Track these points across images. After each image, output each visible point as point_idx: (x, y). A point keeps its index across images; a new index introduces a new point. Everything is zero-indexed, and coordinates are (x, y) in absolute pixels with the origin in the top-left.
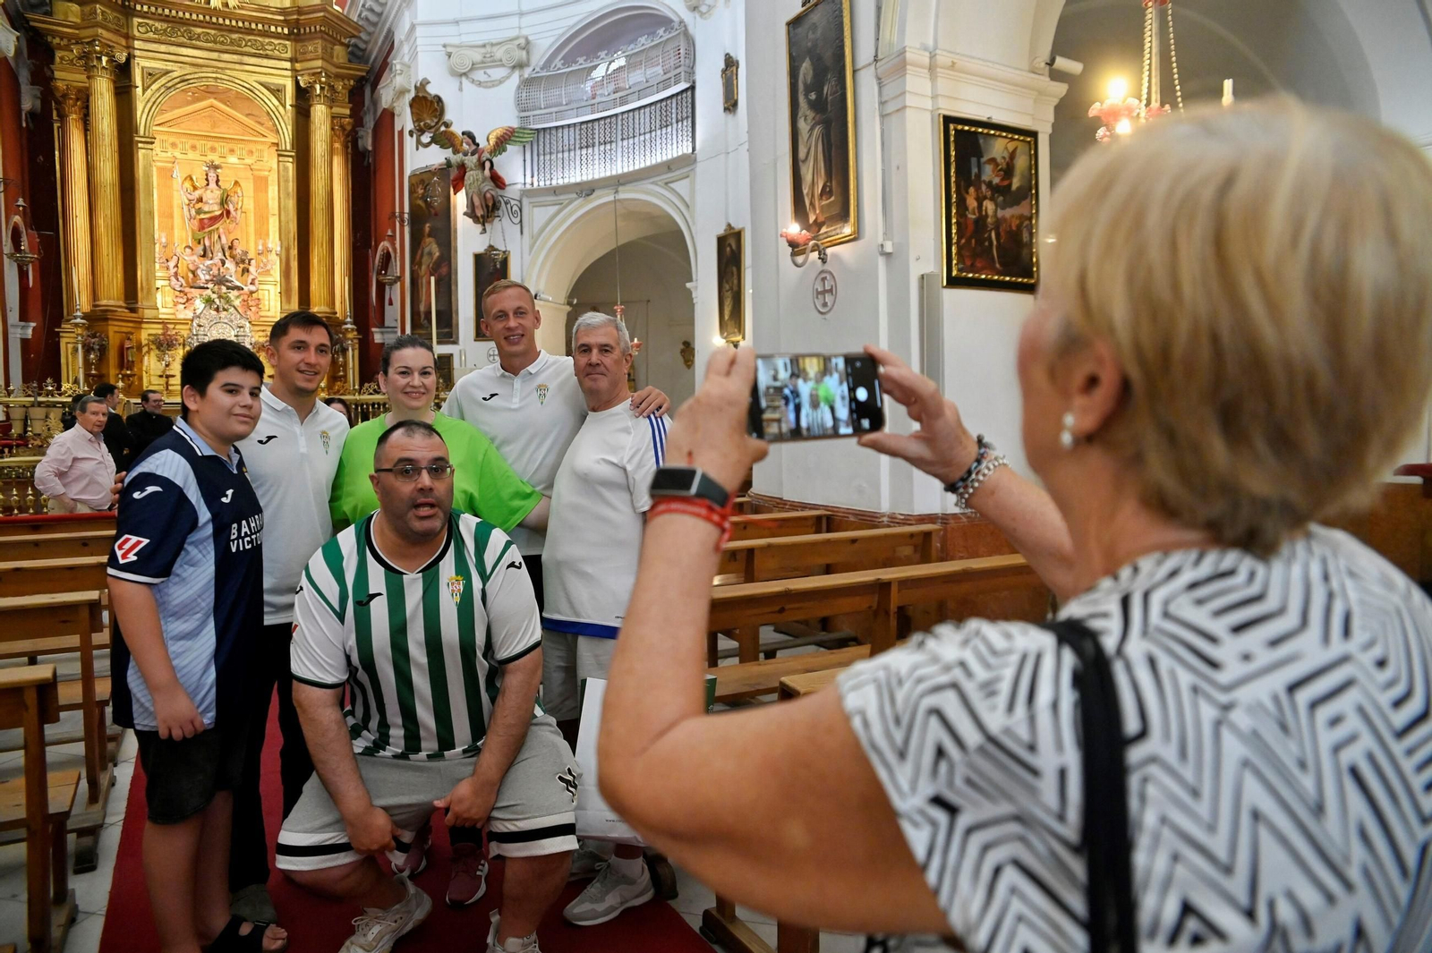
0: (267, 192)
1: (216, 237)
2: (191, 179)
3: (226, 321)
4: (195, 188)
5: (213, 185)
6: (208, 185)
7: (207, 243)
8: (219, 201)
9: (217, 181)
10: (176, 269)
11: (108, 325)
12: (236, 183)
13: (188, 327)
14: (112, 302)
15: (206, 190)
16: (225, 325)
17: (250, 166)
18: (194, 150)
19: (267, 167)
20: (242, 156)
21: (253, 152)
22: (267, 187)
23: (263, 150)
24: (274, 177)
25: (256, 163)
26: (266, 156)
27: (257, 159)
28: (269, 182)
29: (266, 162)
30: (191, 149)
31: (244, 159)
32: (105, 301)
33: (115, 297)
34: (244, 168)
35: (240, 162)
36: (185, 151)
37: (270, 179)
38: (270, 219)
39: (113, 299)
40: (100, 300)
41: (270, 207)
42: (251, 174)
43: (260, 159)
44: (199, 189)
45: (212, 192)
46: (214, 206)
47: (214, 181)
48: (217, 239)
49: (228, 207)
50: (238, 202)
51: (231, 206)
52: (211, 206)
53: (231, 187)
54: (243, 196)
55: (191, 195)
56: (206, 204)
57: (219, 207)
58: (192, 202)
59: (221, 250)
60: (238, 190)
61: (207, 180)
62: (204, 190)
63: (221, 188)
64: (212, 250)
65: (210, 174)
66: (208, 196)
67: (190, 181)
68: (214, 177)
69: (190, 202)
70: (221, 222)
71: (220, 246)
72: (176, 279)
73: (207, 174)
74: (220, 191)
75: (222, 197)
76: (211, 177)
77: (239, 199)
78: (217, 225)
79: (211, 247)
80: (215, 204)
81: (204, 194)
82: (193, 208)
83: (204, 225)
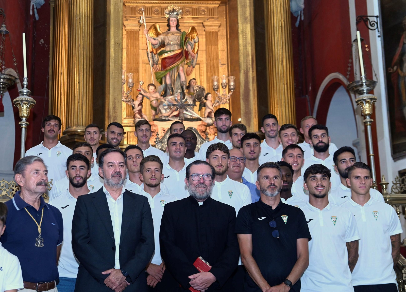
0: (217, 45)
1: (176, 75)
2: (155, 28)
4: (158, 34)
5: (173, 29)
6: (169, 30)
7: (168, 82)
8: (178, 42)
9: (177, 26)
10: (140, 107)
12: (193, 29)
15: (168, 34)
17: (202, 23)
18: (157, 14)
19: (217, 23)
20: (196, 15)
21: (205, 11)
22: (217, 41)
23: (214, 9)
24: (223, 32)
25: (208, 20)
26: (216, 14)
27: (209, 17)
28: (219, 36)
29: (216, 19)
30: (154, 13)
31: (197, 18)
32: (74, 127)
33: (84, 124)
34: (197, 26)
35: (194, 21)
36: (150, 15)
37: (219, 34)
38: (220, 68)
39: (82, 125)
40: (70, 127)
41: (220, 58)
42: (203, 31)
43: (211, 17)
44: (161, 35)
45: (173, 36)
46: (174, 46)
47: (175, 25)
48: (177, 77)
49: (187, 48)
50: (195, 45)
51: (189, 47)
52: (172, 47)
53: (189, 31)
54: (198, 42)
55: (155, 40)
56: (168, 46)
57: (179, 48)
58: (155, 47)
59: (180, 87)
60: (195, 35)
61: (169, 25)
62: (166, 34)
63: (180, 31)
64: (172, 88)
65: (171, 19)
66: (170, 39)
67: (154, 30)
68: (175, 21)
69: (153, 47)
70: (181, 60)
71: (179, 83)
72: (140, 116)
73: (169, 20)
74: (180, 34)
75: (182, 38)
76: (172, 21)
77: (195, 42)
78: (177, 63)
79: (171, 85)
80: (175, 45)
81: (166, 37)
82: (156, 53)
83: (166, 64)
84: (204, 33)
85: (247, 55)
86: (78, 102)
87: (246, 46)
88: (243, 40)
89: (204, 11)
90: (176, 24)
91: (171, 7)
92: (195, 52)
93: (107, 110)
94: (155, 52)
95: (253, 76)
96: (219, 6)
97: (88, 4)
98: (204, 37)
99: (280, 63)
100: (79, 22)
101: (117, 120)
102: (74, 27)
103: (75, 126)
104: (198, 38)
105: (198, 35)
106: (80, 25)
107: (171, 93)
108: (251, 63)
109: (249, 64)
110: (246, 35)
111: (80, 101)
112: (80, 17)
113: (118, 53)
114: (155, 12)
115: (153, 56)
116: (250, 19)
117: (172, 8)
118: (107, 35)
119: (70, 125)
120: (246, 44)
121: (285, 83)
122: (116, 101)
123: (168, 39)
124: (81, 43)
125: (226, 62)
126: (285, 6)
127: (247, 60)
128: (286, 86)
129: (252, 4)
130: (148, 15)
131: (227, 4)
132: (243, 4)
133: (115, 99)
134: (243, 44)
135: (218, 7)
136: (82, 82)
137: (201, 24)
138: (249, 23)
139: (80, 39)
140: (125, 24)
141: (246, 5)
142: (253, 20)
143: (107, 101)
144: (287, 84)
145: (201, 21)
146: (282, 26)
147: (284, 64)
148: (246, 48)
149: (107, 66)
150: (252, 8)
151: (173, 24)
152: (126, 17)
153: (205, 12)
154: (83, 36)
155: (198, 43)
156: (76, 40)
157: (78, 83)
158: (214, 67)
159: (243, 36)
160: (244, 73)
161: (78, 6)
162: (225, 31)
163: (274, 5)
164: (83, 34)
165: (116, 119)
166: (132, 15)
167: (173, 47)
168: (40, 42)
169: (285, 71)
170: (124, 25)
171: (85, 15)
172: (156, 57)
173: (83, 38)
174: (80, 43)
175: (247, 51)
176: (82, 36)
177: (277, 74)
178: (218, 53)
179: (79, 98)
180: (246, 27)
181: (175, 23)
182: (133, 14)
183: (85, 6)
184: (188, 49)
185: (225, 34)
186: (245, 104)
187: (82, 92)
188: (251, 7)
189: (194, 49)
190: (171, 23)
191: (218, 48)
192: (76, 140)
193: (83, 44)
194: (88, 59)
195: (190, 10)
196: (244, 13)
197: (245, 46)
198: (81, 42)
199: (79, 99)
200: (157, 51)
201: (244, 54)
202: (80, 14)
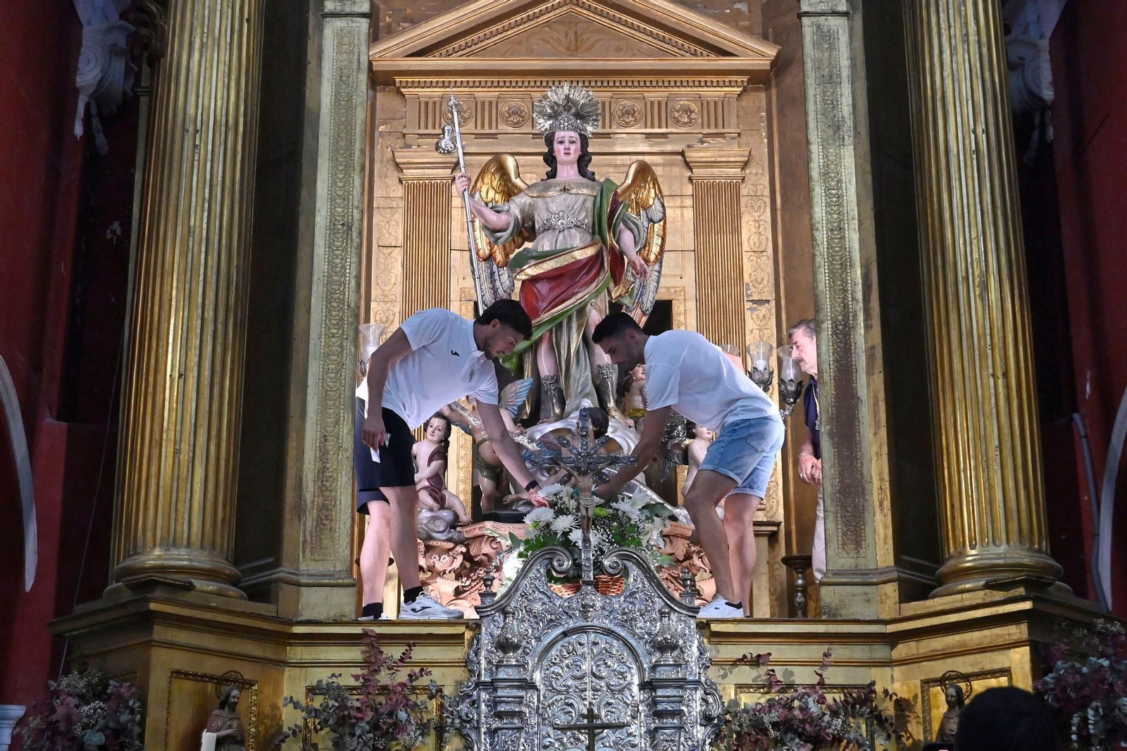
0: (737, 231)
1: (575, 341)
2: (502, 170)
3: (607, 624)
4: (509, 191)
5: (568, 172)
6: (552, 175)
8: (585, 217)
9: (583, 161)
10: (437, 464)
11: (150, 644)
12: (644, 172)
13: (457, 653)
14: (181, 557)
15: (547, 188)
16: (603, 641)
17: (682, 154)
18: (516, 125)
19: (735, 152)
20: (660, 127)
21: (692, 112)
22: (736, 216)
23: (724, 101)
24: (758, 184)
25: (702, 142)
26: (734, 120)
27: (706, 131)
28: (743, 200)
29: (733, 138)
30: (506, 122)
31: (664, 135)
32: (157, 552)
33: (193, 538)
34: (663, 165)
35: (651, 145)
36: (490, 127)
37: (744, 191)
38: (748, 314)
39: (185, 542)
40: (139, 551)
41: (746, 279)
42: (686, 180)
43: (713, 130)
44: (522, 193)
45: (564, 196)
46: (570, 234)
47: (574, 156)
48: (578, 352)
49: (618, 242)
50: (649, 231)
51: (627, 237)
52: (561, 236)
53: (629, 181)
54: (664, 218)
55: (498, 212)
56: (546, 233)
57: (588, 238)
58: (499, 238)
59: (590, 388)
60: (649, 194)
61: (550, 159)
62: (540, 191)
63: (594, 180)
64: (560, 391)
65: (559, 135)
66: (554, 208)
67: (497, 177)
68: (573, 142)
69: (492, 240)
70: (594, 284)
71: (589, 373)
72: (435, 499)
73: (550, 141)
74: (593, 189)
75: (598, 205)
76: (561, 142)
77: (651, 220)
78: (580, 295)
79: (557, 381)
80: (573, 231)
81: (540, 201)
82: (506, 264)
83: (538, 301)
84: (689, 189)
85: (846, 264)
86: (177, 452)
87: (841, 229)
88: (828, 205)
89: (688, 111)
90: (579, 153)
91: (560, 91)
92: (652, 257)
93: (290, 482)
94: (499, 257)
95: (870, 345)
96: (742, 92)
97: (233, 77)
98: (689, 202)
99: (975, 292)
100: (195, 146)
101: (331, 520)
102: (175, 165)
103: (161, 546)
104: (663, 206)
105: (660, 196)
106: (196, 158)
107: (557, 411)
108: (860, 296)
109: (854, 299)
110: (840, 188)
111: (185, 447)
112: (198, 128)
113: (344, 259)
114: (510, 116)
115: (492, 274)
116: (855, 128)
117: (563, 97)
118: (304, 193)
119: (140, 543)
120: (841, 221)
121: (999, 374)
122: (331, 446)
123: (548, 209)
124: (198, 223)
125: (771, 296)
126: (987, 74)
127: (844, 282)
128: (1000, 382)
129: (862, 73)
130: (483, 127)
131: (773, 83)
132: (826, 72)
133: (325, 438)
134: (828, 221)
135: (739, 95)
136: (195, 373)
137: (680, 157)
138: (849, 140)
139: (193, 209)
140: (398, 160)
141: (840, 76)
142: (864, 130)
143: (292, 444)
144: (1006, 375)
145: (679, 148)
146: (977, 151)
147: (994, 295)
148: (843, 238)
149: (300, 311)
150: (862, 85)
151: (567, 153)
152: (404, 135)
153: (693, 116)
154: (207, 196)
155: (662, 223)
156: (180, 213)
157: (180, 376)
158: (725, 313)
159: (828, 189)
160: (835, 333)
161: (193, 88)
162: (765, 180)
163: (947, 72)
164: (207, 191)
165: (326, 516)
166: (427, 128)
167: (564, 238)
168: (108, 232)
169: (997, 323)
170: (397, 165)
171: (218, 118)
172: (505, 278)
173: (206, 205)
174: (192, 224)
175: (843, 248)
176: (204, 199)
177: (964, 337)
178: (741, 259)
179: (178, 434)
180: (839, 157)
181: (575, 150)
182: (430, 126)
183: (220, 84)
184: (622, 245)
185: (767, 192)
186: (839, 455)
187: (193, 412)
188: (857, 84)
189: (647, 244)
190: (559, 150)
191: (740, 244)
192: (153, 606)
193: (205, 226)
194: (223, 283)
195: (638, 106)
196: (831, 105)
197: (838, 229)
198: (198, 220)
199: (178, 439)
200: (507, 255)
201: (831, 257)
202: (199, 116)
